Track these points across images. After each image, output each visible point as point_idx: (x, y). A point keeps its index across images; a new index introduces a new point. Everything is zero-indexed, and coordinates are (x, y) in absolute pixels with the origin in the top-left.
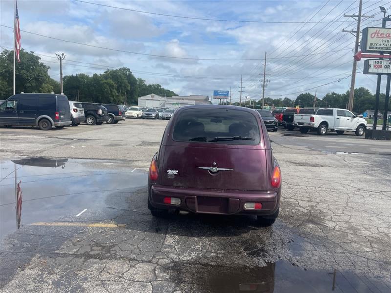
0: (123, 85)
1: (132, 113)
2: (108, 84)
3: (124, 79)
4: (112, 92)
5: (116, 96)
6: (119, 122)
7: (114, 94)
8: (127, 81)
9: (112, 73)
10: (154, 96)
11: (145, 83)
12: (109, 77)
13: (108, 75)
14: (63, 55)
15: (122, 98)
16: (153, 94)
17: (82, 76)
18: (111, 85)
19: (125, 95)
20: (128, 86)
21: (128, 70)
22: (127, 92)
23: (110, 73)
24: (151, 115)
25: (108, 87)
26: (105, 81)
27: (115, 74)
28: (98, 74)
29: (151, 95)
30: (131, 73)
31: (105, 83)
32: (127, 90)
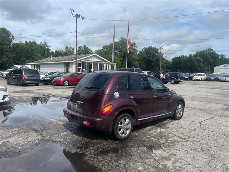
0: (207, 60)
1: (197, 77)
2: (197, 60)
3: (208, 56)
4: (199, 64)
5: (202, 67)
6: (180, 83)
7: (201, 66)
8: (210, 57)
9: (200, 53)
10: (226, 65)
11: (226, 57)
12: (198, 56)
13: (198, 54)
14: (162, 47)
15: (206, 68)
16: (226, 64)
17: (183, 56)
18: (199, 60)
19: (209, 66)
20: (211, 60)
21: (212, 49)
22: (211, 64)
23: (199, 53)
24: (211, 78)
25: (197, 62)
26: (195, 58)
27: (202, 53)
28: (192, 55)
29: (224, 65)
30: (214, 51)
31: (195, 59)
32: (211, 63)
